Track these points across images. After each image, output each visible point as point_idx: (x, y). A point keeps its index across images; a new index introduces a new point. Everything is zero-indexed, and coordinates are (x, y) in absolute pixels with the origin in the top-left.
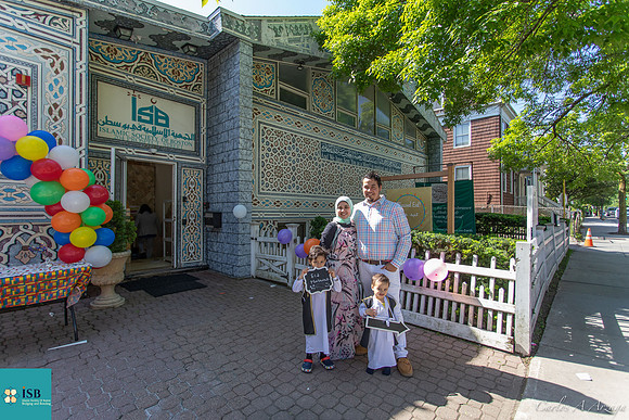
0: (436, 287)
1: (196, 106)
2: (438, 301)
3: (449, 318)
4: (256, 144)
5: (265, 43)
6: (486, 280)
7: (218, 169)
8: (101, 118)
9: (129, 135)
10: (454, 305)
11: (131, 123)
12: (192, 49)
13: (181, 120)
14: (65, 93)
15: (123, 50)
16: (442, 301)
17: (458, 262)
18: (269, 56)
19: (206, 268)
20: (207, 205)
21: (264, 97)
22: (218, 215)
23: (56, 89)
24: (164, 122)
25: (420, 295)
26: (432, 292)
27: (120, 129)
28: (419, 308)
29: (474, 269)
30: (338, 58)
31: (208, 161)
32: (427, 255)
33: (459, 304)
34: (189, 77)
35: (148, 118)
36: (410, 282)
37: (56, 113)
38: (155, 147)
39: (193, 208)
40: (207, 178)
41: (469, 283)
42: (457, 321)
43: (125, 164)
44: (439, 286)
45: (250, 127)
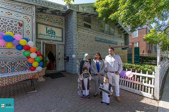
0: (129, 79)
1: (62, 29)
2: (130, 83)
3: (133, 88)
4: (78, 39)
5: (80, 11)
6: (145, 78)
7: (68, 45)
8: (39, 33)
9: (45, 37)
10: (135, 84)
11: (46, 34)
12: (61, 14)
13: (58, 33)
14: (30, 27)
15: (44, 15)
16: (131, 83)
17: (136, 72)
18: (81, 15)
19: (65, 71)
20: (65, 55)
21: (80, 26)
22: (68, 57)
23: (28, 26)
24: (54, 33)
25: (124, 81)
26: (128, 80)
27: (43, 36)
28: (124, 84)
29: (141, 74)
30: (100, 14)
31: (65, 43)
32: (127, 70)
33: (136, 84)
34: (60, 21)
35: (50, 33)
36: (122, 77)
37: (28, 33)
38: (52, 40)
39: (61, 56)
40: (65, 48)
41: (139, 78)
42: (136, 89)
43: (45, 45)
44: (130, 79)
45: (76, 34)
